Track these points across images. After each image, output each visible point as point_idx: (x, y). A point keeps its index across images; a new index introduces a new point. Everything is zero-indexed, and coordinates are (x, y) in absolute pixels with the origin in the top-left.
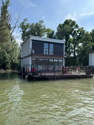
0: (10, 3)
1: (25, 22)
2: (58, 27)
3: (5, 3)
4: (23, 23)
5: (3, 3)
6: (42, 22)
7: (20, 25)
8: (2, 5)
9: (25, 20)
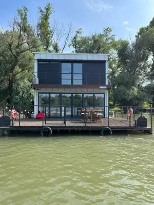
0: (51, 9)
1: (79, 35)
2: (139, 34)
3: (45, 11)
4: (75, 38)
5: (41, 11)
6: (108, 30)
7: (71, 43)
8: (40, 15)
9: (78, 32)
